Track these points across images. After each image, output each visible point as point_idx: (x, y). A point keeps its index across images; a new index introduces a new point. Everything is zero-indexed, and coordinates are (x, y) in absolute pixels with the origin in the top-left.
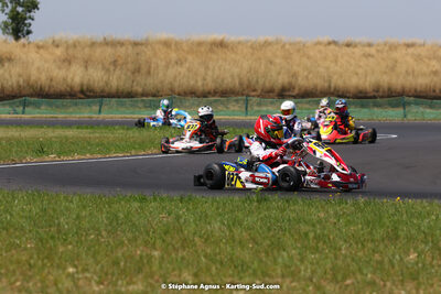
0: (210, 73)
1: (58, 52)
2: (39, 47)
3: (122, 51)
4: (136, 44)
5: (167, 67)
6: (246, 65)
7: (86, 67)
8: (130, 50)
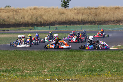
0: (115, 16)
1: (76, 11)
2: (71, 10)
5: (104, 14)
7: (83, 15)
8: (94, 10)
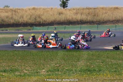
0: (114, 16)
1: (74, 11)
2: (69, 10)
3: (91, 10)
4: (95, 9)
5: (102, 14)
7: (81, 15)
8: (93, 10)
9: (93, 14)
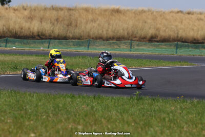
0: (111, 27)
1: (26, 13)
2: (15, 10)
3: (61, 13)
4: (70, 10)
5: (87, 23)
6: (131, 23)
7: (41, 22)
8: (66, 13)
9: (66, 22)
